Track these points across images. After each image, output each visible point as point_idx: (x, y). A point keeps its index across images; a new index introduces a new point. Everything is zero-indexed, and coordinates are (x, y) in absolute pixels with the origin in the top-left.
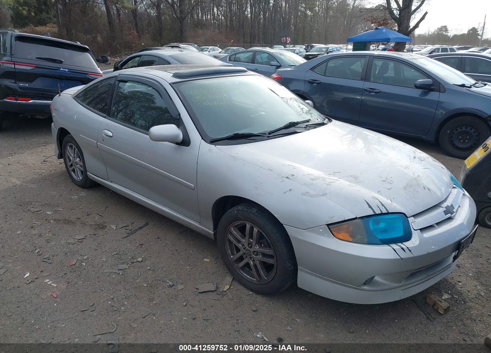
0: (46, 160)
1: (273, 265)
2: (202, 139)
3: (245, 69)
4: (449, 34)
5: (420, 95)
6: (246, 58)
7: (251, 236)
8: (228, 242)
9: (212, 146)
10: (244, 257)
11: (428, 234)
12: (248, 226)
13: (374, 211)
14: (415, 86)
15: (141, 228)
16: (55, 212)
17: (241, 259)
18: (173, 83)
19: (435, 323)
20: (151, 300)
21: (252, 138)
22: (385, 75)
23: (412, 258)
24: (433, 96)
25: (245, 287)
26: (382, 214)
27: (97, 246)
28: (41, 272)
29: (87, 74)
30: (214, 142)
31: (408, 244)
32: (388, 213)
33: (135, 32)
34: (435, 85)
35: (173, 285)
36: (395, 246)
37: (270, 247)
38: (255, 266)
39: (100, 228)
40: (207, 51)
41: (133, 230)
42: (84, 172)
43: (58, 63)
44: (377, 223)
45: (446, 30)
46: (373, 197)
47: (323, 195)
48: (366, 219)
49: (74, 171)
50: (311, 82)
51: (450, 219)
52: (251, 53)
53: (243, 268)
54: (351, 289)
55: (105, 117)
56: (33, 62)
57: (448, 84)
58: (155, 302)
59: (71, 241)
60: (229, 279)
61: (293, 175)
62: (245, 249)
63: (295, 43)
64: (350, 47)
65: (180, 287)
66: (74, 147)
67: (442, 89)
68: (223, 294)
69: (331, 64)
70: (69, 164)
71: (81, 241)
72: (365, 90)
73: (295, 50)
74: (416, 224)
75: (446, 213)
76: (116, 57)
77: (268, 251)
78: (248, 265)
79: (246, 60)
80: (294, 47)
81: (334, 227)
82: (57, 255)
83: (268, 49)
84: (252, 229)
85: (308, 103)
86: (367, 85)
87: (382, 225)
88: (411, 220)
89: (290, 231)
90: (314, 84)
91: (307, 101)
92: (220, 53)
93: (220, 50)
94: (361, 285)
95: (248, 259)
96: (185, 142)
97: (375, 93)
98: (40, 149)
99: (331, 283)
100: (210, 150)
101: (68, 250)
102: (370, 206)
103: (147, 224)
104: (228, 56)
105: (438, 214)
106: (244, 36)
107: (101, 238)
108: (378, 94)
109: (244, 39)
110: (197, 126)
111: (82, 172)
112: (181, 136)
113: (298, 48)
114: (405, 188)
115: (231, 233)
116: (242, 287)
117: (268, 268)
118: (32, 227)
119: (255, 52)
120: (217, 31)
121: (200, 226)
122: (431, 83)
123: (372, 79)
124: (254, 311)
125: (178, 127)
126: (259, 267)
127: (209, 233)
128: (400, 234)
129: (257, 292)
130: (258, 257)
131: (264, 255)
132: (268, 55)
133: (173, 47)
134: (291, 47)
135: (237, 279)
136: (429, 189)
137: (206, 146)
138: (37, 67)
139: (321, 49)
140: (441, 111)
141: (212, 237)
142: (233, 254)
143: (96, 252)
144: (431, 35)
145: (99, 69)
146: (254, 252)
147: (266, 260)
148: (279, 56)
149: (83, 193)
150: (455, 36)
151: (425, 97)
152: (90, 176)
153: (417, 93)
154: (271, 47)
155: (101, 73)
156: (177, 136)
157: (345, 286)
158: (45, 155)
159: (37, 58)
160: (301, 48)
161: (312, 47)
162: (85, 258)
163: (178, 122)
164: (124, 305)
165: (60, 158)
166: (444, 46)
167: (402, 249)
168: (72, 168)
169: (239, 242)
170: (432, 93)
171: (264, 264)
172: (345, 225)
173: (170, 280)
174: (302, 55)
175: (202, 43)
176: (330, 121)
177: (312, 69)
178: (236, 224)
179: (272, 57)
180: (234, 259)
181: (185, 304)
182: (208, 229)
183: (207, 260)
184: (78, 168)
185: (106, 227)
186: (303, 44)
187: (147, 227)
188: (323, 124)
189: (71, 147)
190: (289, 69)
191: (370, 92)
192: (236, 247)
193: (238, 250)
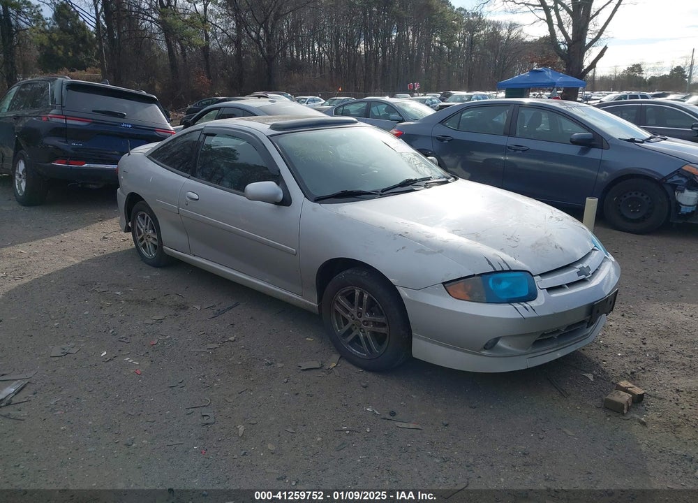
0: (107, 236)
1: (385, 335)
2: (305, 197)
3: (355, 120)
4: (644, 76)
5: (578, 154)
6: (358, 111)
7: (361, 304)
8: (334, 313)
9: (317, 205)
10: (353, 329)
11: (555, 295)
12: (357, 293)
13: (494, 268)
14: (571, 141)
15: (231, 308)
16: (126, 292)
17: (350, 331)
18: (271, 136)
19: (569, 399)
20: (247, 377)
21: (362, 196)
22: (538, 129)
23: (536, 317)
24: (594, 154)
25: (354, 365)
26: (503, 271)
27: (180, 326)
28: (120, 351)
29: (155, 131)
30: (319, 200)
31: (533, 304)
32: (510, 271)
33: (205, 77)
34: (594, 140)
35: (272, 363)
36: (517, 306)
37: (382, 314)
38: (366, 338)
39: (181, 309)
40: (304, 102)
41: (221, 310)
42: (159, 247)
43: (120, 117)
44: (499, 281)
45: (640, 70)
46: (495, 254)
47: (439, 252)
48: (485, 276)
49: (144, 246)
50: (441, 139)
51: (583, 281)
52: (364, 105)
53: (351, 343)
54: (470, 355)
55: (188, 178)
56: (86, 116)
57: (612, 138)
58: (252, 379)
59: (147, 321)
60: (336, 357)
61: (407, 233)
62: (353, 319)
63: (426, 90)
64: (502, 94)
65: (279, 365)
66: (146, 215)
67: (605, 144)
68: (330, 371)
69: (466, 115)
70: (139, 238)
71: (161, 321)
72: (509, 147)
73: (426, 100)
74: (541, 283)
75: (579, 274)
76: (180, 112)
77: (379, 319)
78: (357, 338)
79: (357, 113)
80: (425, 95)
81: (450, 286)
82: (134, 335)
83: (387, 99)
84: (361, 295)
85: (431, 160)
86: (512, 141)
87: (505, 285)
88: (537, 279)
89: (404, 293)
90: (445, 142)
91: (430, 158)
92: (322, 105)
93: (323, 101)
94: (481, 350)
95: (357, 330)
96: (286, 201)
97: (523, 151)
98: (97, 225)
99: (448, 349)
100: (314, 209)
101: (146, 330)
102: (490, 263)
103: (237, 305)
104: (332, 109)
105: (570, 275)
106: (356, 81)
107: (184, 318)
108: (526, 152)
109: (356, 85)
110: (299, 182)
111: (155, 246)
112: (281, 196)
113: (430, 97)
114: (532, 246)
115: (338, 303)
116: (351, 365)
117: (380, 339)
118: (101, 308)
119: (369, 102)
120: (318, 75)
121: (302, 299)
122: (592, 137)
123: (518, 134)
124: (365, 387)
125: (278, 185)
126: (370, 338)
127: (313, 306)
128: (524, 292)
129: (367, 369)
130: (368, 327)
131: (375, 323)
132: (386, 106)
133: (259, 97)
134: (421, 96)
135: (345, 356)
136: (561, 248)
137: (309, 205)
138: (94, 122)
139: (461, 97)
140: (605, 173)
141: (317, 311)
142: (340, 328)
143: (180, 332)
144: (618, 77)
145: (168, 124)
146: (365, 321)
147: (377, 329)
148: (402, 107)
149: (157, 273)
150: (653, 78)
151: (586, 156)
152: (167, 250)
153: (574, 150)
154: (392, 96)
155: (172, 128)
156: (277, 194)
157: (464, 351)
158: (103, 230)
159: (93, 111)
160: (434, 97)
161: (450, 95)
162: (167, 337)
163: (278, 178)
164: (217, 382)
165: (128, 232)
166: (633, 93)
167: (525, 307)
168: (143, 242)
169: (347, 312)
170: (593, 149)
171: (374, 334)
172: (462, 283)
173: (269, 358)
174: (435, 106)
175: (297, 92)
176: (456, 179)
177: (442, 122)
178: (343, 292)
179: (391, 108)
180: (342, 333)
181: (286, 380)
182: (311, 302)
183: (310, 339)
184: (150, 242)
185: (188, 307)
186: (437, 92)
187: (238, 307)
188: (446, 182)
189: (143, 217)
190: (412, 123)
191: (515, 150)
192: (343, 317)
193: (346, 321)
